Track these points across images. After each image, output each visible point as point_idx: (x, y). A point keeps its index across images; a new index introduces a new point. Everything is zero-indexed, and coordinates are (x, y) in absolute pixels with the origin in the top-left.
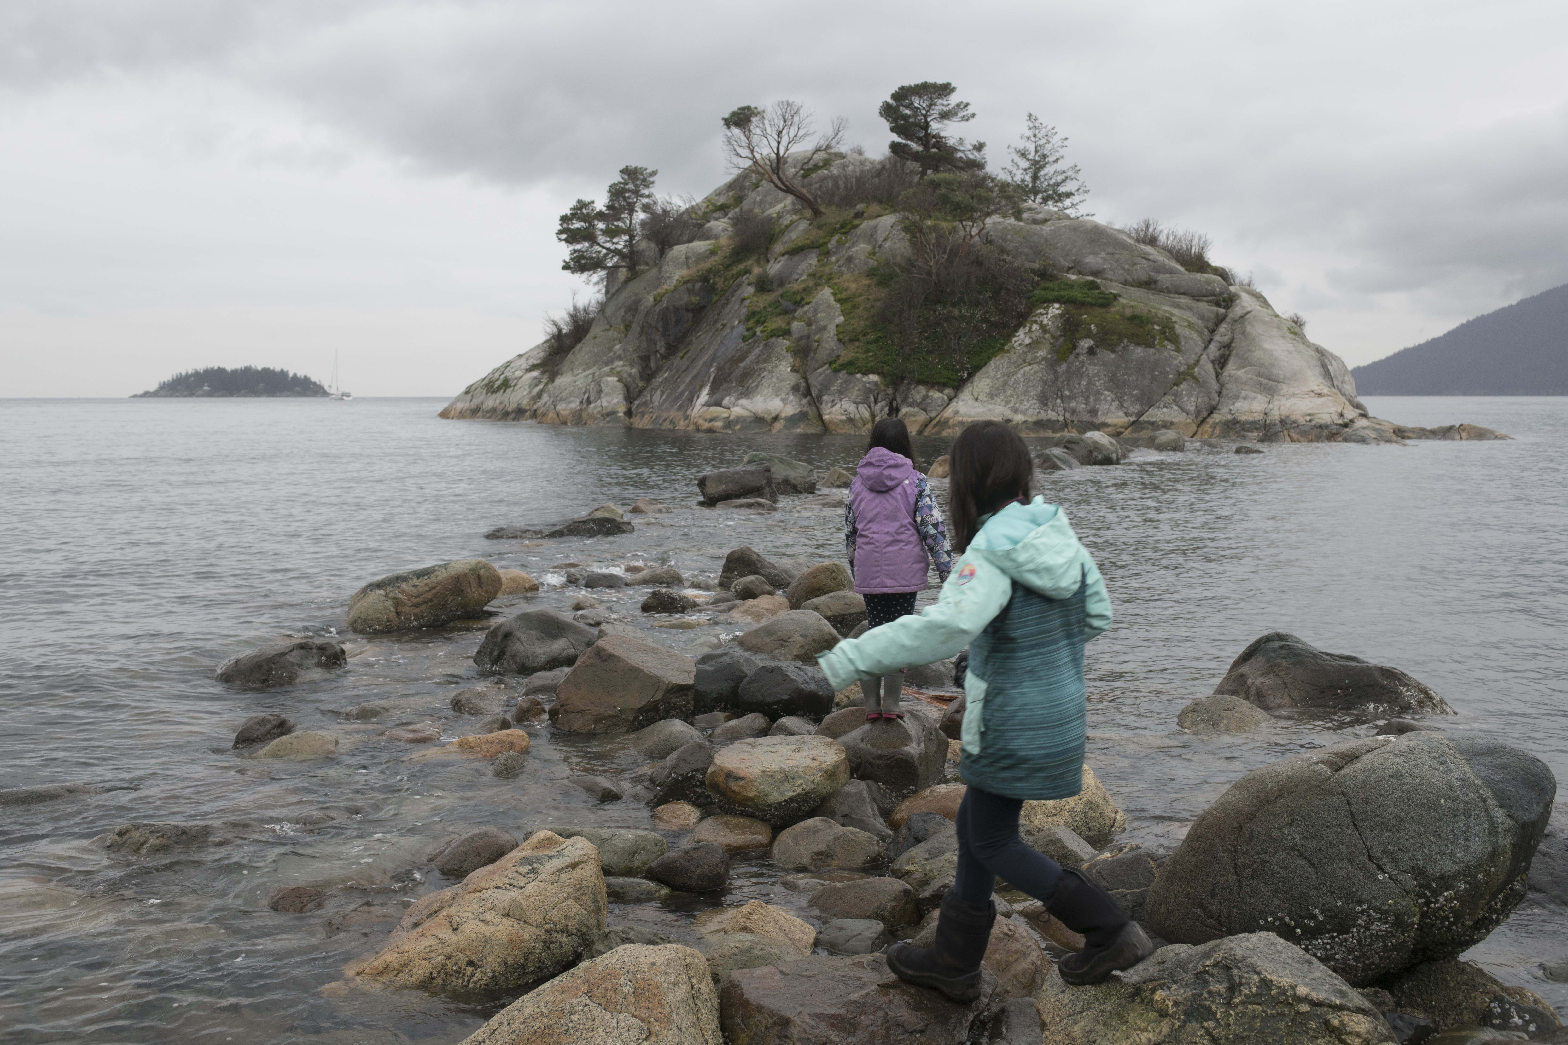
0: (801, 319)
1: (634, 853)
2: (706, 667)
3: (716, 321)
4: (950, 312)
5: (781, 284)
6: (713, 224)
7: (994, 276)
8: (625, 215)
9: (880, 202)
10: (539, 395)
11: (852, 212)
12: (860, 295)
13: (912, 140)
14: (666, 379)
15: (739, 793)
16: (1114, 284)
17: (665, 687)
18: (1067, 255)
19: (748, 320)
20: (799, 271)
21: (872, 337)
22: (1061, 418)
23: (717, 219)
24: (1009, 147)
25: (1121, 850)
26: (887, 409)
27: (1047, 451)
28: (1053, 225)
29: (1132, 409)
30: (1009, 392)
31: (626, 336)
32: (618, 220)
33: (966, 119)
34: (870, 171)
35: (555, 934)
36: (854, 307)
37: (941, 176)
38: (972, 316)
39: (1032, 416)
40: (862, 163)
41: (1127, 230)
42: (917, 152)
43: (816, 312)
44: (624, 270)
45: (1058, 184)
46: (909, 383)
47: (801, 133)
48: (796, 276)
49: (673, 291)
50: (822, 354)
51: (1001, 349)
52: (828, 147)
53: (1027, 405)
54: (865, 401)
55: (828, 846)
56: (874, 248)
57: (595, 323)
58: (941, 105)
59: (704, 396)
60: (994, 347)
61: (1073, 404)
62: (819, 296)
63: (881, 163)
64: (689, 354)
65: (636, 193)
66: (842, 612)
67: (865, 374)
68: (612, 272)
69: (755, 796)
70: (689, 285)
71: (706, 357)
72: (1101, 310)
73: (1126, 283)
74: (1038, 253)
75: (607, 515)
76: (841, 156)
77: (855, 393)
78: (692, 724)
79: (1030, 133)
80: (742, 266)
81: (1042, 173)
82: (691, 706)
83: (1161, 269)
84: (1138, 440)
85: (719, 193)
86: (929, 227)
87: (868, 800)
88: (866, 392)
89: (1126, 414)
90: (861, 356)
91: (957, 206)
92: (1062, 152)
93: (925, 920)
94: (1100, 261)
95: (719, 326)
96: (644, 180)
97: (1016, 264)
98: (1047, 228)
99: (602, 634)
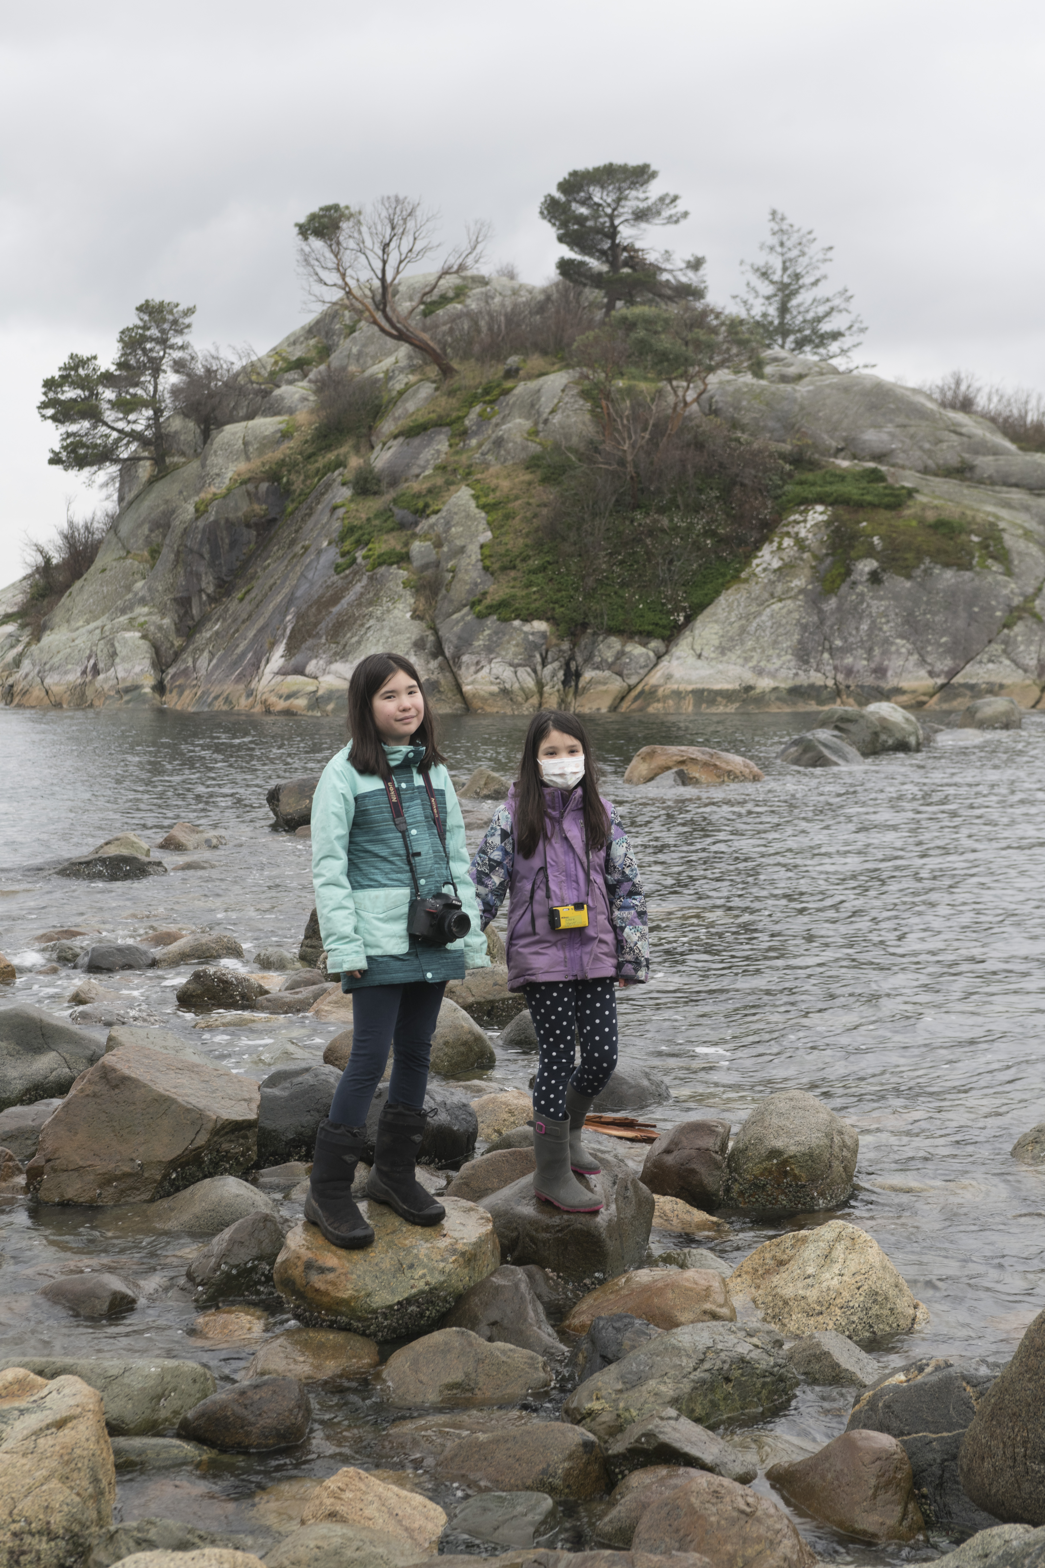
0: (425, 537)
1: (159, 1397)
2: (276, 1091)
3: (293, 542)
4: (655, 521)
5: (394, 482)
6: (284, 390)
7: (721, 465)
8: (146, 378)
9: (544, 353)
10: (17, 663)
11: (501, 369)
12: (517, 498)
13: (591, 255)
14: (217, 633)
15: (326, 1293)
16: (908, 473)
17: (210, 1125)
18: (835, 429)
19: (342, 539)
20: (421, 462)
21: (536, 563)
22: (830, 683)
23: (291, 382)
24: (742, 263)
25: (921, 1369)
26: (561, 674)
27: (809, 735)
28: (812, 383)
29: (939, 666)
30: (750, 644)
31: (152, 567)
32: (136, 385)
33: (674, 220)
34: (527, 304)
35: (28, 1539)
36: (508, 517)
37: (638, 310)
38: (690, 528)
39: (785, 679)
40: (515, 292)
41: (926, 389)
42: (600, 274)
43: (448, 525)
44: (148, 463)
45: (819, 320)
46: (595, 634)
47: (418, 246)
48: (416, 470)
49: (225, 497)
50: (460, 591)
51: (736, 578)
52: (462, 267)
53: (778, 663)
54: (528, 662)
55: (467, 1375)
56: (536, 424)
57: (103, 547)
58: (635, 199)
59: (277, 659)
60: (724, 575)
61: (849, 660)
62: (453, 500)
63: (544, 291)
64: (253, 594)
65: (163, 342)
66: (490, 997)
67: (526, 620)
68: (129, 466)
69: (352, 1298)
70: (250, 487)
71: (279, 598)
72: (888, 514)
73: (926, 471)
74: (790, 427)
75: (125, 852)
76: (483, 281)
77: (512, 650)
78: (254, 1182)
79: (774, 241)
80: (331, 456)
81: (794, 302)
82: (253, 1154)
83: (981, 448)
84: (949, 713)
85: (293, 341)
86: (620, 390)
87: (528, 1297)
88: (530, 648)
89: (931, 674)
90: (521, 593)
91: (663, 357)
92: (824, 269)
93: (617, 1490)
94: (885, 437)
95: (298, 549)
96: (175, 322)
97: (755, 446)
98: (803, 389)
99: (112, 1043)
